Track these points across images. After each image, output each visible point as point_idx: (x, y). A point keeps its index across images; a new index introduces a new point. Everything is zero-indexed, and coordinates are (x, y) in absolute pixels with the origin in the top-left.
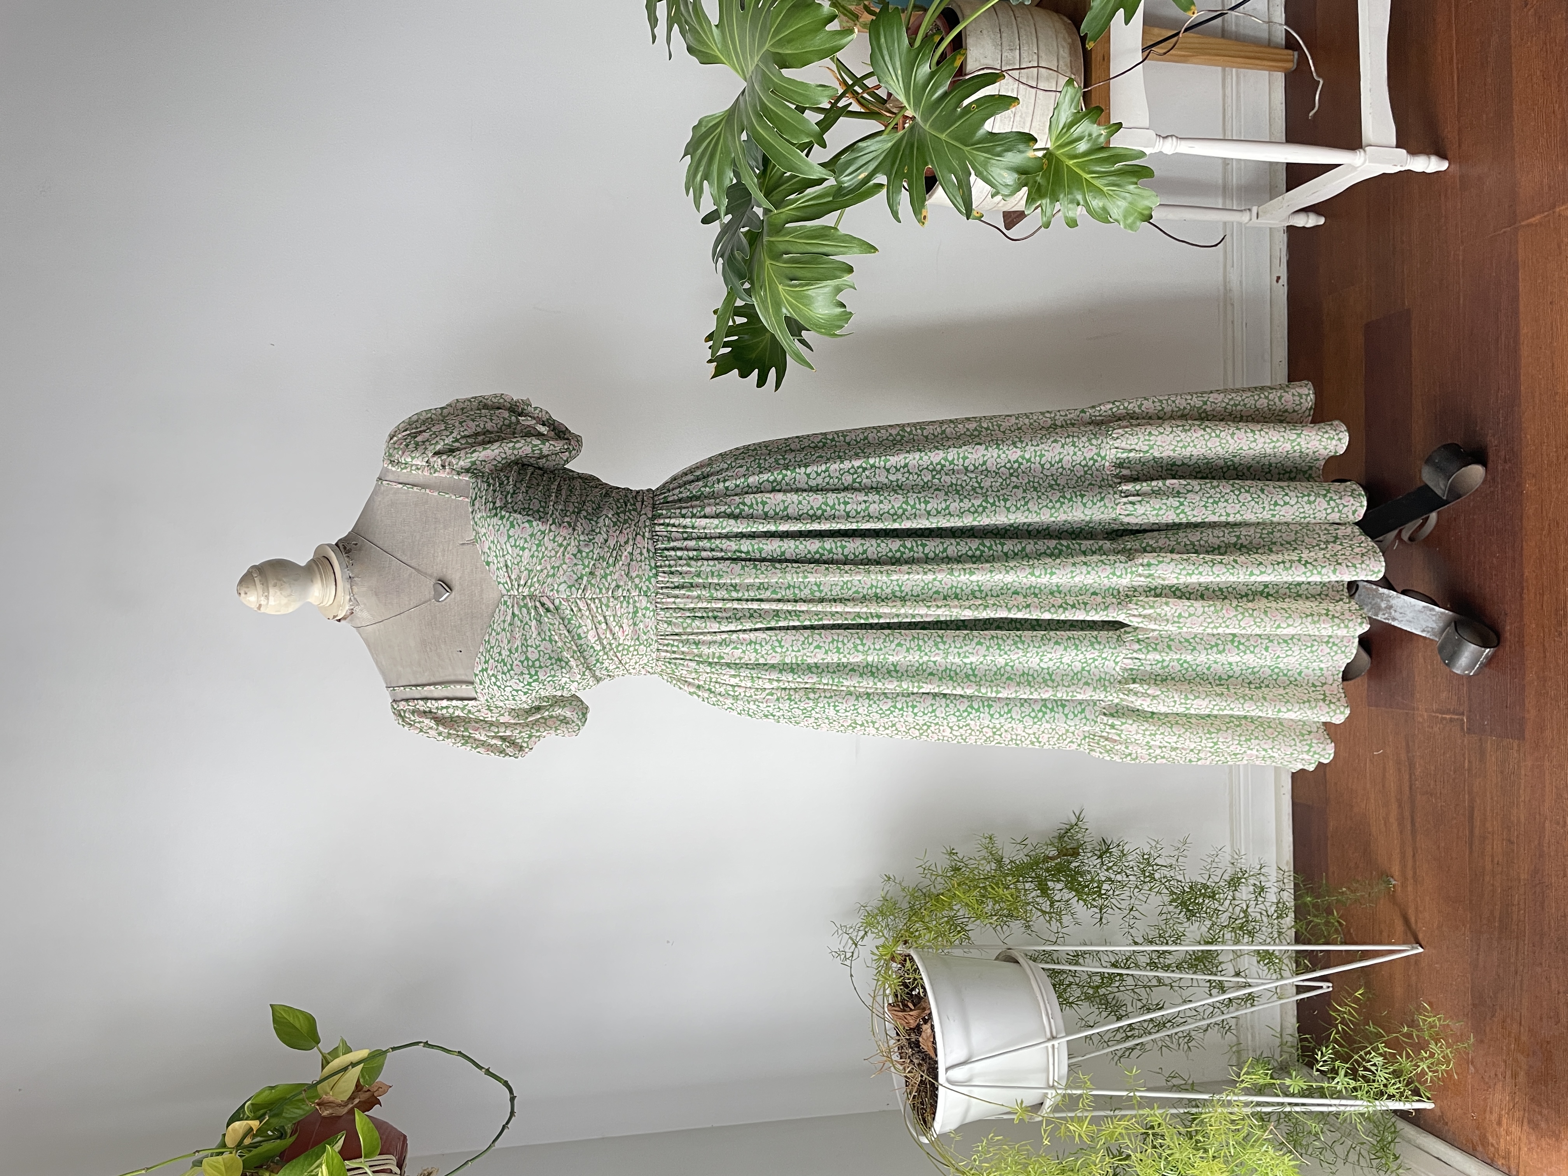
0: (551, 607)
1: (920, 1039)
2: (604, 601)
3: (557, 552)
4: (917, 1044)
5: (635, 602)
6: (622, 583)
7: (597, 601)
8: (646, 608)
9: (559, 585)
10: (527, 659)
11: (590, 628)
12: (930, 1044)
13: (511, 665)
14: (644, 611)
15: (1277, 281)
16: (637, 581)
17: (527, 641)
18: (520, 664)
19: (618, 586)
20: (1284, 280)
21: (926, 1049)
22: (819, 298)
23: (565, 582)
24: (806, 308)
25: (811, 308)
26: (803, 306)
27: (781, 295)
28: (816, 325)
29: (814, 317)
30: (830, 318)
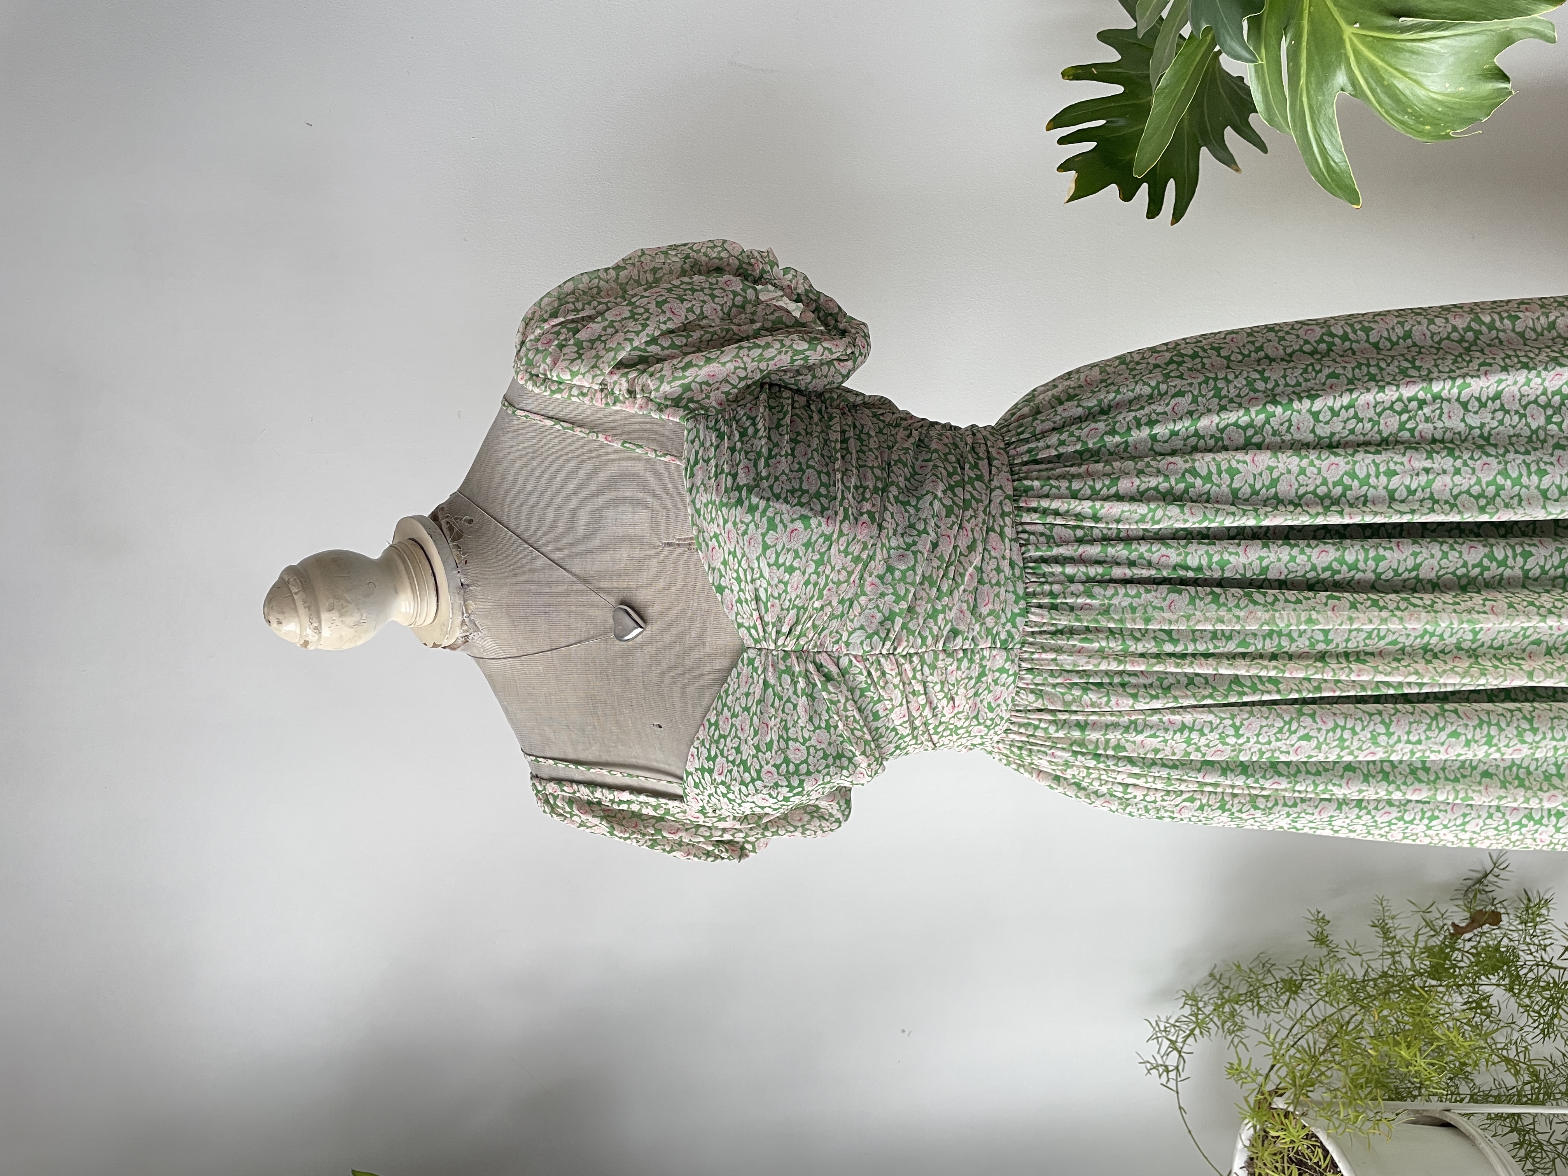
0: (834, 670)
2: (928, 658)
3: (850, 574)
5: (983, 658)
6: (962, 627)
7: (915, 659)
8: (1002, 670)
9: (850, 634)
10: (787, 761)
11: (897, 703)
13: (758, 772)
14: (997, 674)
16: (990, 621)
17: (786, 729)
18: (774, 770)
19: (955, 632)
22: (1452, 59)
23: (862, 627)
24: (1410, 79)
25: (1425, 81)
26: (1404, 74)
27: (1345, 48)
28: (1417, 116)
29: (1422, 100)
30: (1460, 104)
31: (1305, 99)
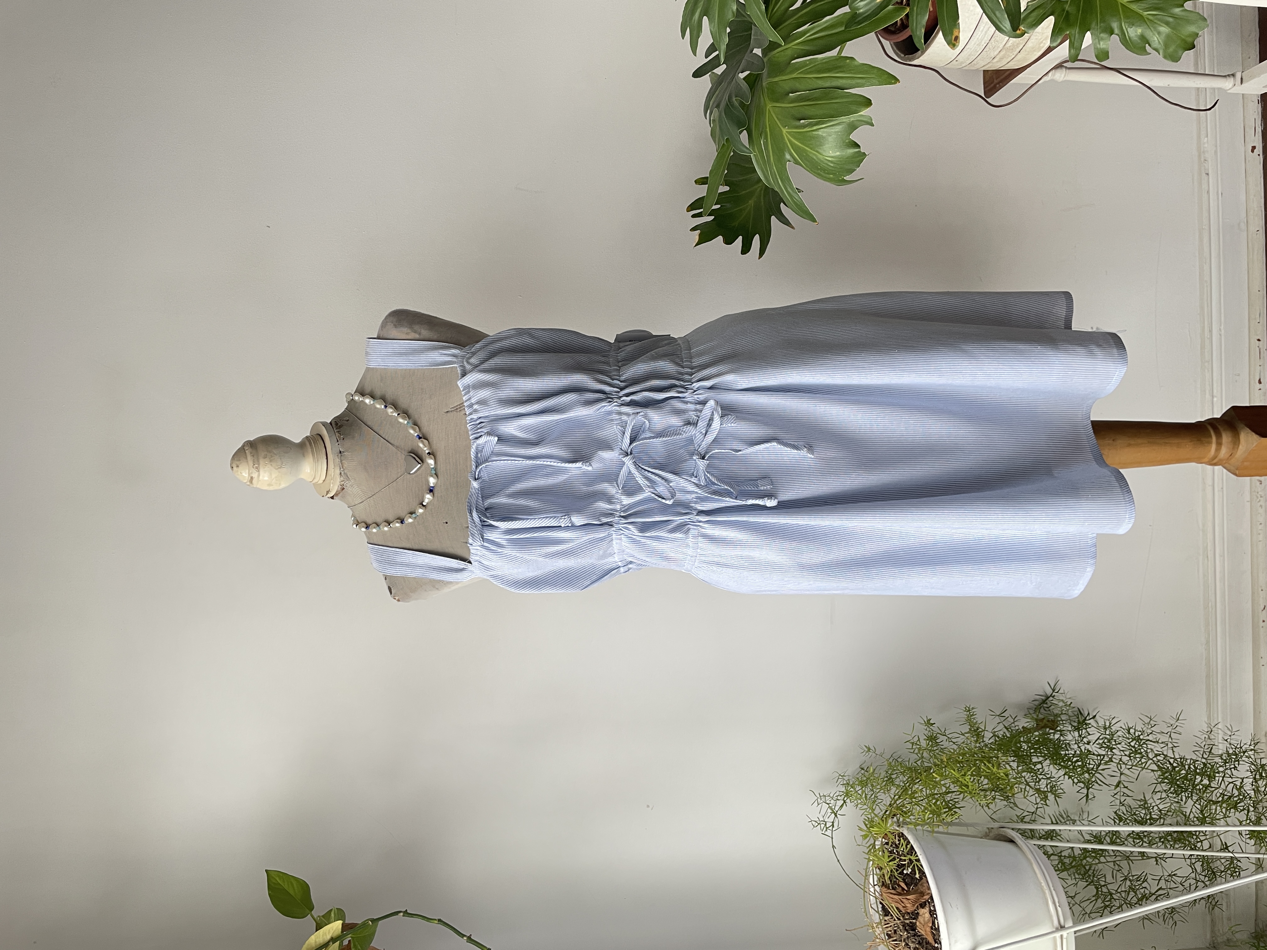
1: (918, 923)
4: (913, 927)
12: (928, 929)
15: (1252, 151)
20: (1259, 149)
21: (923, 933)
22: (830, 139)
24: (814, 151)
25: (820, 151)
26: (811, 149)
27: (785, 140)
28: (823, 170)
29: (822, 161)
30: (840, 161)
31: (774, 168)
